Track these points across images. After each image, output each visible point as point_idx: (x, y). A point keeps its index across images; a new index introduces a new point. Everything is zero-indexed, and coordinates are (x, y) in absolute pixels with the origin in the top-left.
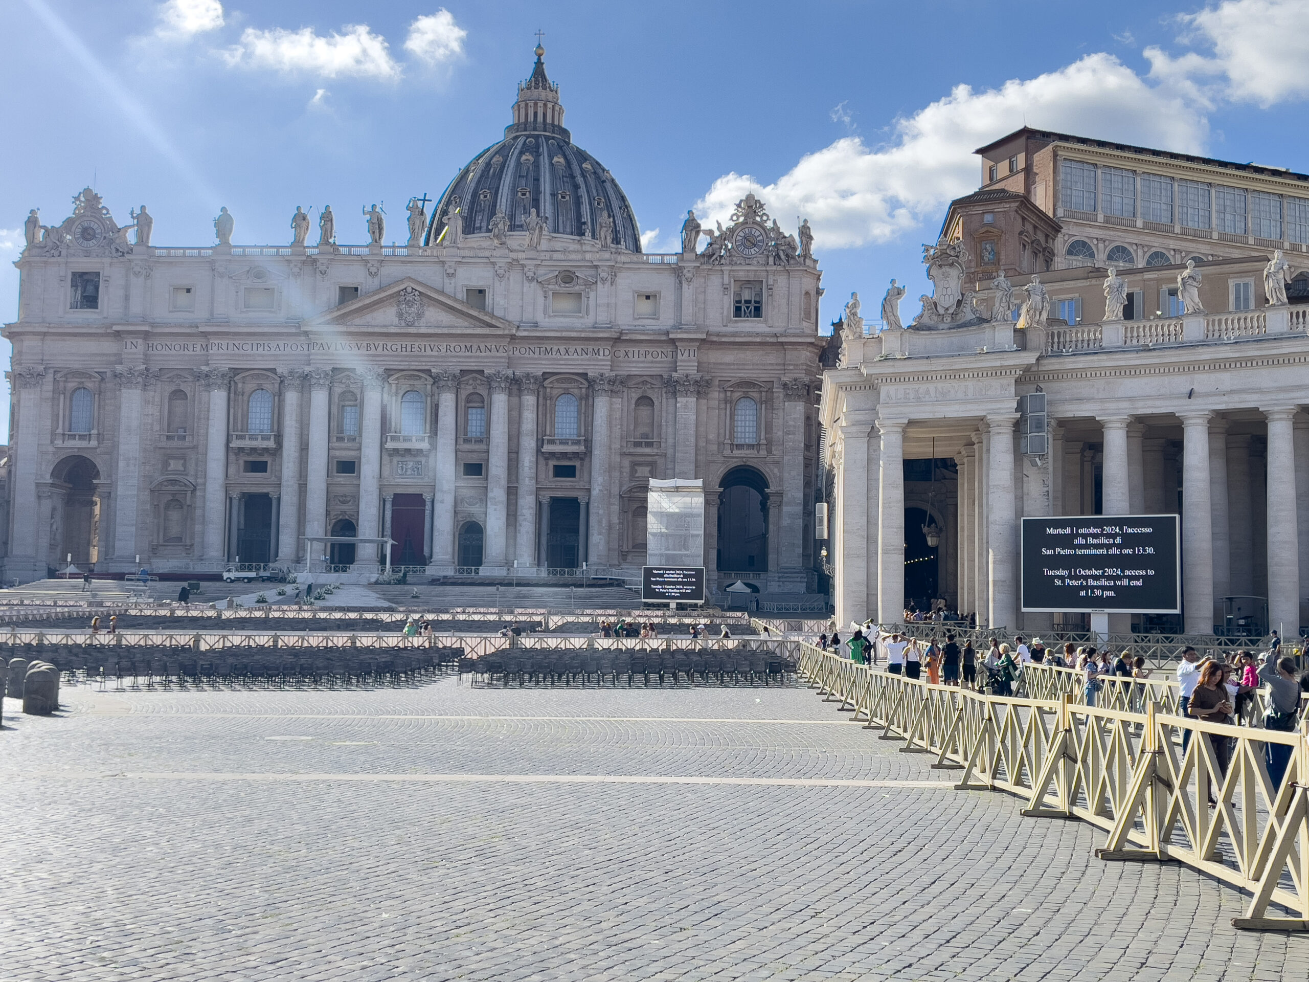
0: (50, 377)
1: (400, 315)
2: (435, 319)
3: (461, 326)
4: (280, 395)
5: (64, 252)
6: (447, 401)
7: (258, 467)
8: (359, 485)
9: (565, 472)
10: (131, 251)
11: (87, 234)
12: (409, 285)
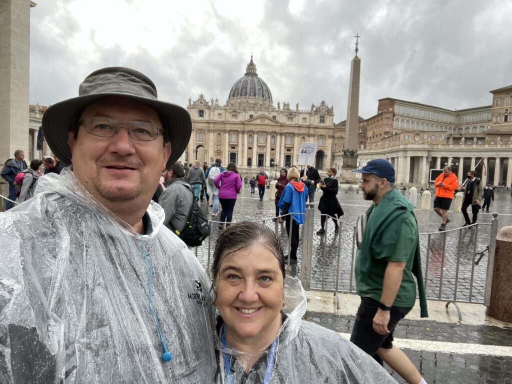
0: (195, 130)
1: (261, 121)
2: (267, 122)
3: (272, 123)
4: (238, 135)
5: (197, 106)
6: (269, 137)
7: (233, 148)
8: (252, 152)
9: (288, 150)
10: (210, 106)
11: (201, 103)
12: (263, 115)
